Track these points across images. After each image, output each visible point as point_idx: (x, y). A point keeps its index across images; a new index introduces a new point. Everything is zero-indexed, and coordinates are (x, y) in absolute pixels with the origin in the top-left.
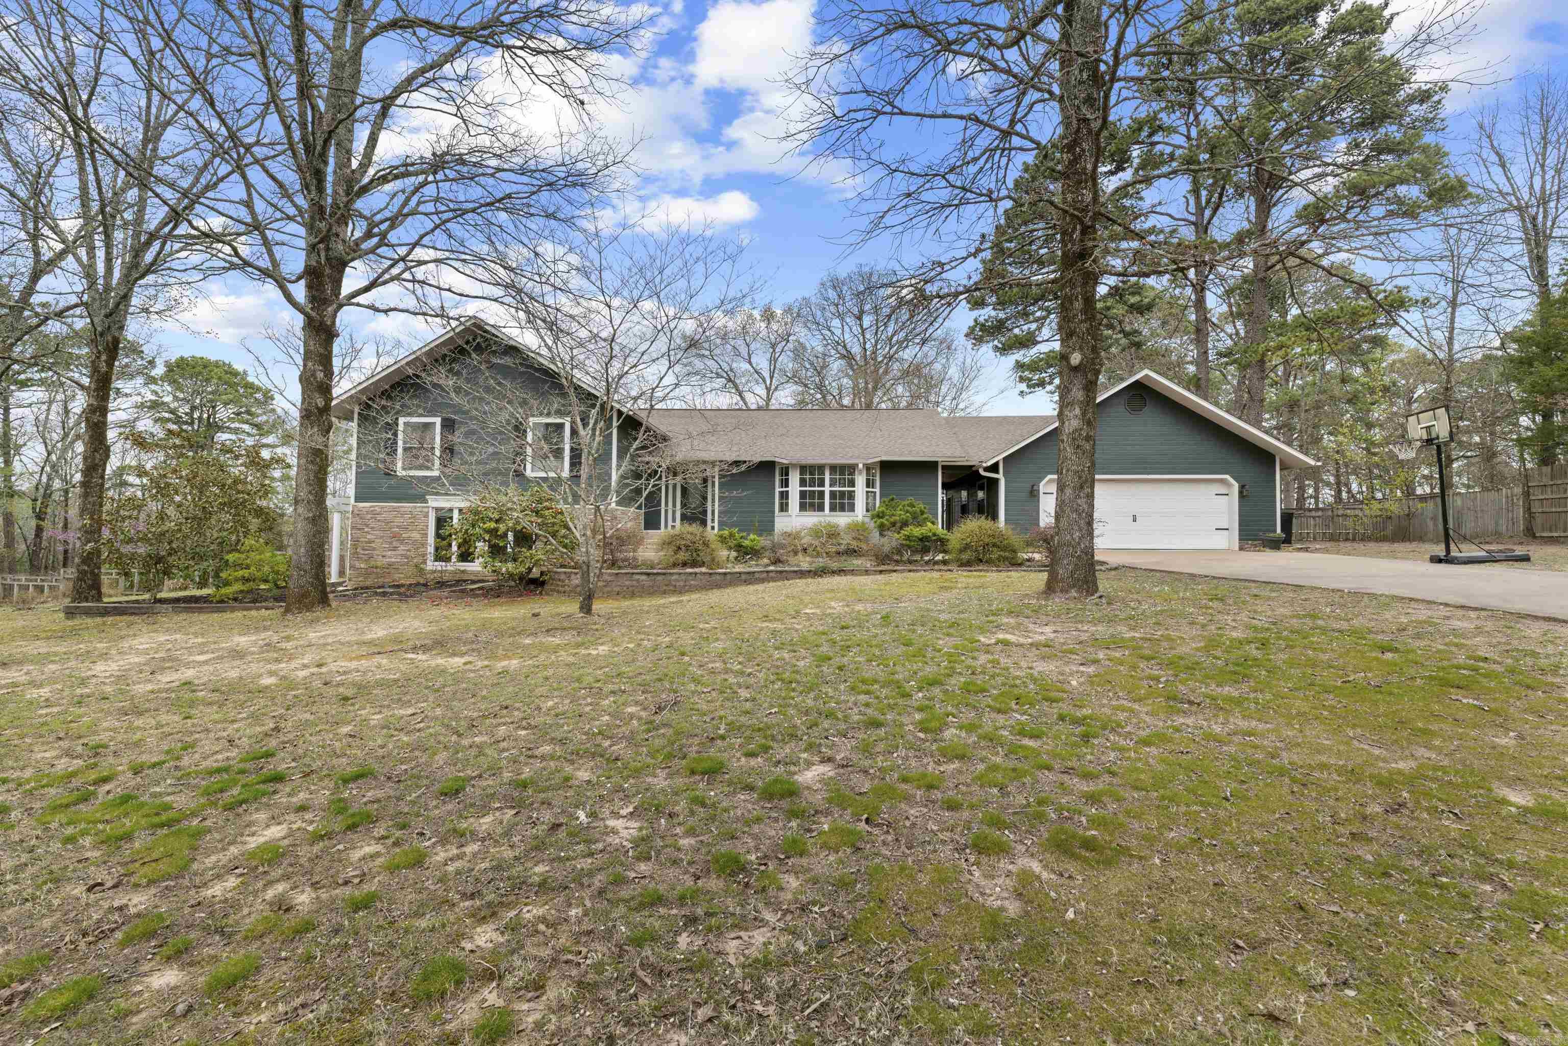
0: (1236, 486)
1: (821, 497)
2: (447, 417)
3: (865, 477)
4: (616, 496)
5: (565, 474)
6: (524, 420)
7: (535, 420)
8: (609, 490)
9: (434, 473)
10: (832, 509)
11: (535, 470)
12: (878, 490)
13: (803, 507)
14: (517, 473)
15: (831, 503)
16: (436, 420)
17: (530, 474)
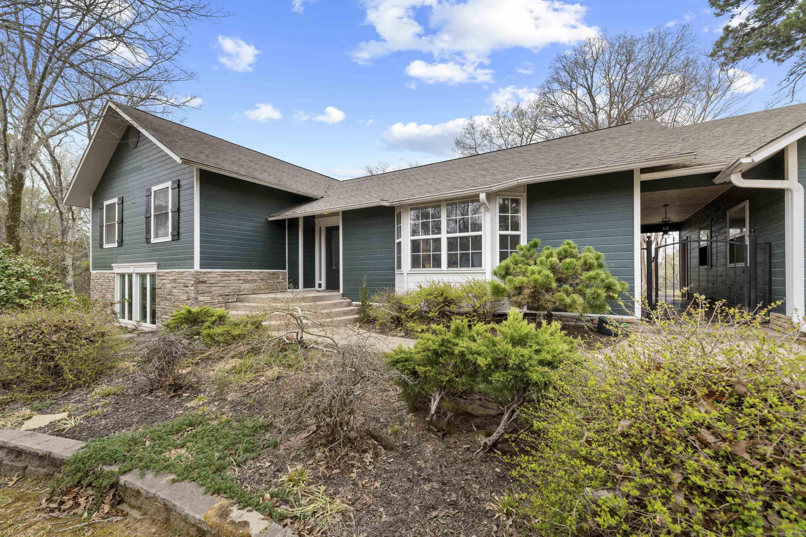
1: (438, 247)
2: (121, 196)
3: (498, 214)
4: (201, 258)
5: (169, 238)
6: (149, 190)
7: (154, 189)
8: (193, 253)
9: (116, 245)
10: (452, 263)
11: (157, 236)
12: (523, 233)
13: (416, 263)
14: (148, 240)
15: (450, 256)
16: (115, 200)
17: (153, 241)
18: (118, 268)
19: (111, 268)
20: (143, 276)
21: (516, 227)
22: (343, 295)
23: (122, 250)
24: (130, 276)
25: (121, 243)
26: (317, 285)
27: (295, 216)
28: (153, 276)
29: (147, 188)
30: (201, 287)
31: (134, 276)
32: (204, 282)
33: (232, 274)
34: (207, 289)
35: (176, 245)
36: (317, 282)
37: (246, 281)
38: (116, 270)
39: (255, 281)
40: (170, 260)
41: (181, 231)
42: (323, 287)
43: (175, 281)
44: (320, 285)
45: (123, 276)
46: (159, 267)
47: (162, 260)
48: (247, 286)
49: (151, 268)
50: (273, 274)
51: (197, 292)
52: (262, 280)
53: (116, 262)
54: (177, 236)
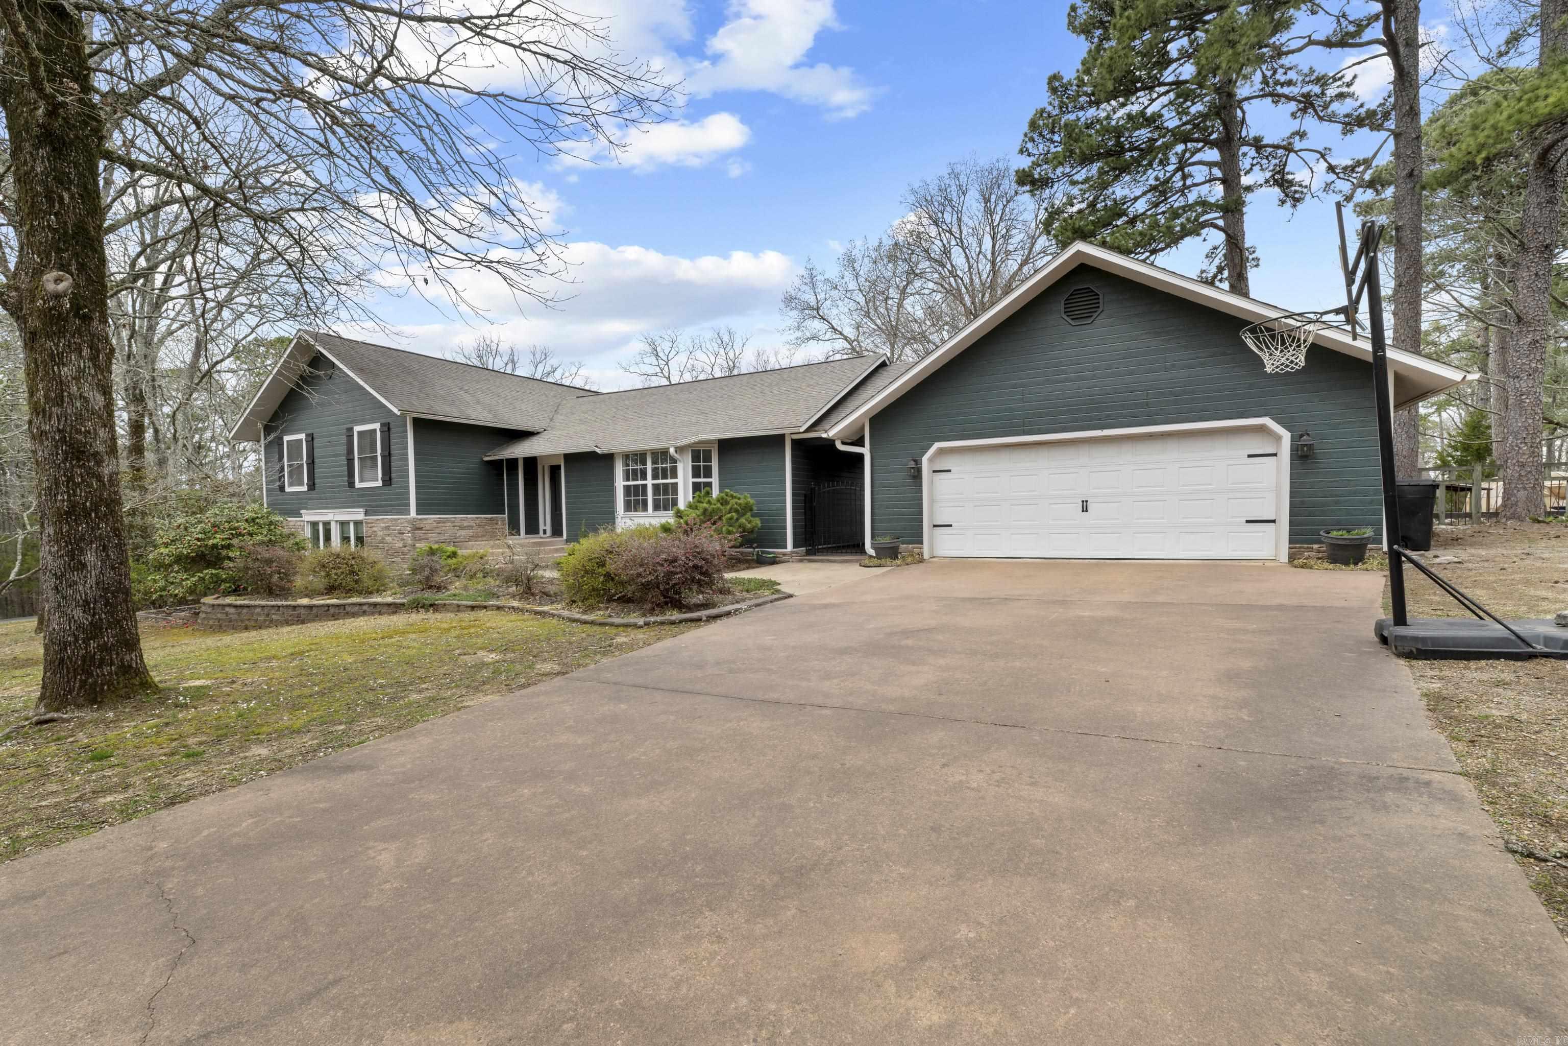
0: (1286, 436)
1: (645, 492)
2: (310, 432)
3: (690, 464)
4: (417, 505)
5: (379, 483)
6: (351, 430)
7: (357, 429)
8: (408, 499)
9: (305, 488)
10: (657, 507)
11: (361, 481)
12: (715, 480)
13: (628, 507)
14: (351, 484)
15: (655, 500)
16: (302, 436)
17: (358, 485)
18: (309, 516)
19: (300, 515)
20: (343, 524)
21: (708, 474)
22: (567, 541)
23: (313, 494)
24: (327, 524)
25: (312, 486)
26: (541, 532)
27: (513, 456)
28: (357, 524)
29: (349, 426)
30: (419, 534)
31: (333, 525)
32: (421, 529)
33: (447, 520)
34: (423, 536)
35: (387, 490)
36: (542, 527)
37: (462, 528)
38: (307, 518)
39: (471, 527)
40: (381, 506)
41: (393, 475)
42: (549, 533)
43: (387, 528)
44: (545, 532)
45: (314, 525)
46: (366, 514)
47: (370, 506)
48: (463, 533)
49: (358, 514)
50: (491, 519)
51: (415, 539)
52: (479, 526)
53: (307, 509)
54: (388, 480)
